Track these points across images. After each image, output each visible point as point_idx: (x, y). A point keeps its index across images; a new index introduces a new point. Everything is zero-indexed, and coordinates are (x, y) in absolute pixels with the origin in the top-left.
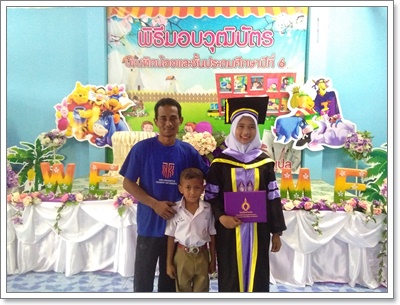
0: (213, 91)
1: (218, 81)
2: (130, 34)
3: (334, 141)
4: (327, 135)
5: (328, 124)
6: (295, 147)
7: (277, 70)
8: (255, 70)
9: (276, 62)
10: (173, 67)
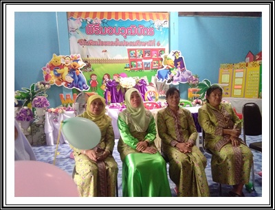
0: (127, 58)
1: (128, 53)
2: (81, 28)
3: (183, 80)
4: (180, 77)
5: (180, 72)
6: (166, 83)
7: (156, 47)
8: (146, 47)
9: (156, 43)
10: (106, 45)
